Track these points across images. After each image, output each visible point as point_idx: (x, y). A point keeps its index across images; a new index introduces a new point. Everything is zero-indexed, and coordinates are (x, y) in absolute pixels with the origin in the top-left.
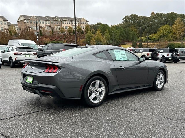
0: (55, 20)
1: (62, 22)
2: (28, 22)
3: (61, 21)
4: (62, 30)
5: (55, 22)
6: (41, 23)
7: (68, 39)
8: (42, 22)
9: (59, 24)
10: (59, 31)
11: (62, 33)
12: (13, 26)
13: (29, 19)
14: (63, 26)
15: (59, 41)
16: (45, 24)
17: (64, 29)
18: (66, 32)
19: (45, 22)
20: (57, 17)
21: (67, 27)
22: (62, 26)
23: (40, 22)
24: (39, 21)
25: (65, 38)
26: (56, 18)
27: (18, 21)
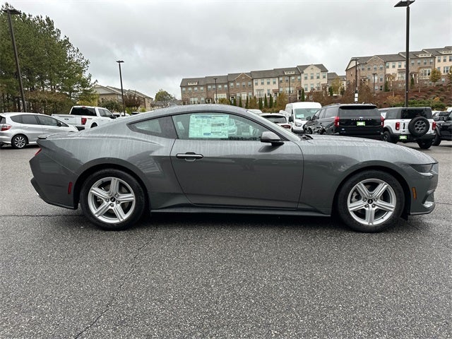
0: (420, 56)
1: (437, 59)
2: (363, 69)
3: (433, 57)
4: (435, 76)
5: (419, 61)
6: (388, 67)
7: (447, 94)
8: (391, 64)
9: (428, 65)
10: (428, 77)
11: (435, 81)
12: (339, 78)
13: (366, 63)
14: (439, 68)
15: (423, 100)
16: (397, 67)
17: (439, 72)
18: (443, 80)
19: (397, 64)
20: (426, 50)
21: (447, 68)
22: (436, 67)
23: (387, 65)
24: (385, 63)
25: (438, 93)
26: (423, 52)
27: (346, 70)
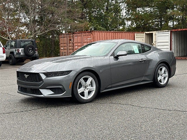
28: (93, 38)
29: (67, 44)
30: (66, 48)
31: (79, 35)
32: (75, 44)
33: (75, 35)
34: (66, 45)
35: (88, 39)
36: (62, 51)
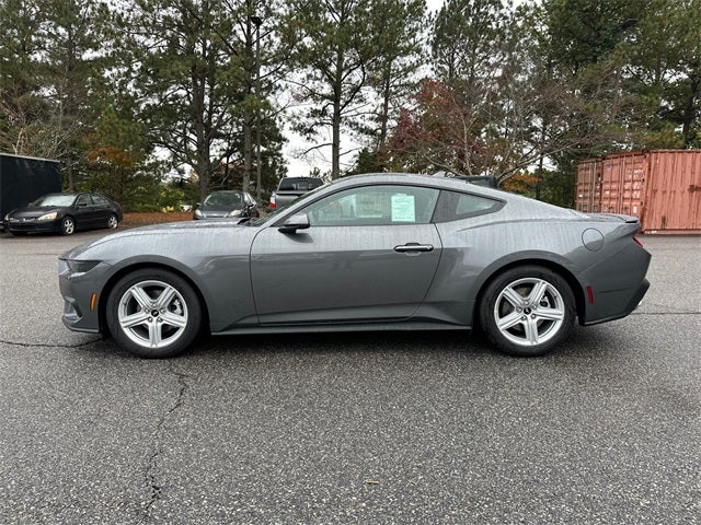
28: (650, 169)
29: (591, 184)
30: (588, 194)
31: (615, 161)
32: (604, 187)
33: (606, 162)
34: (588, 187)
35: (636, 172)
36: (580, 201)
